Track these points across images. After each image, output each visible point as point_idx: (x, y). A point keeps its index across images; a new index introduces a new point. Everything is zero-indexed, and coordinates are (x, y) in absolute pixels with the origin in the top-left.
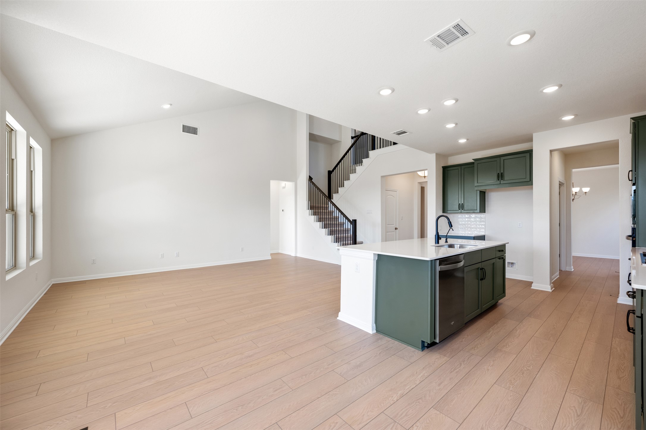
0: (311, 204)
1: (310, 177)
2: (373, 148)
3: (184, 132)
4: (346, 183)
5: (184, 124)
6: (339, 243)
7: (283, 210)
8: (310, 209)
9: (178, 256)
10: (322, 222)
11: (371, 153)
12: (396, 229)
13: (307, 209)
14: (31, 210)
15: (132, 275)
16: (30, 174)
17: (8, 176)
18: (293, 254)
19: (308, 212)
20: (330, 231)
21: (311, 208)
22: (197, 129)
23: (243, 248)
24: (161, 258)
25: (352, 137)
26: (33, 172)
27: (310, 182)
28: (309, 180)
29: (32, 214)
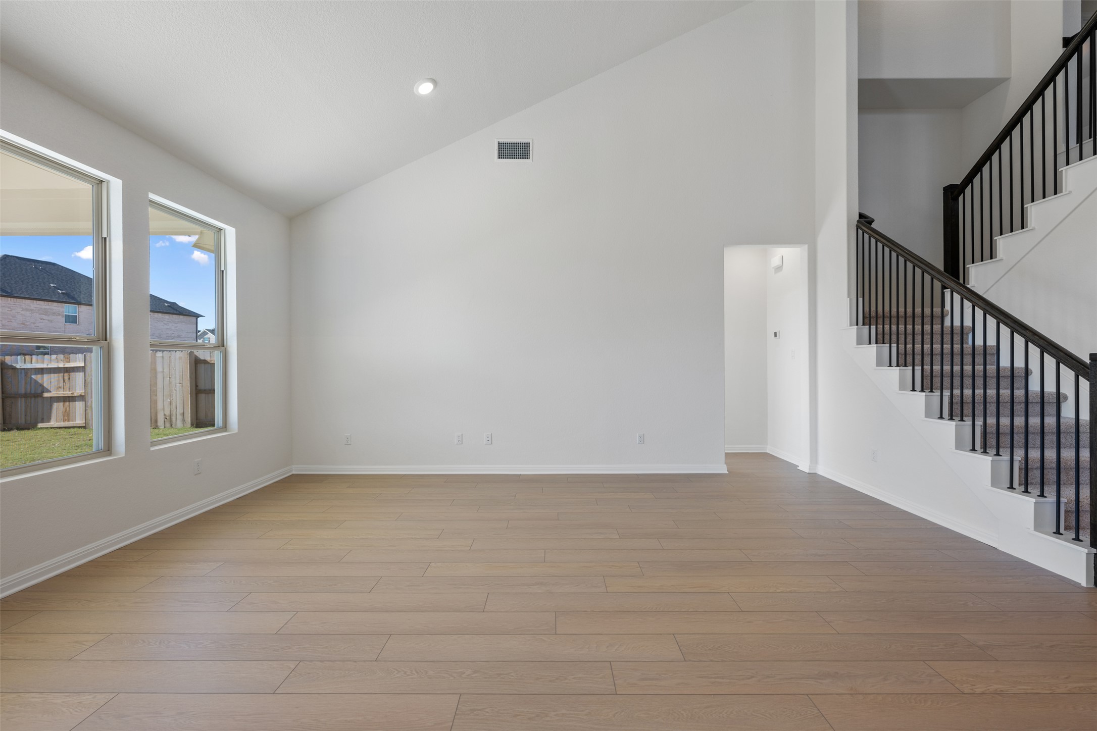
0: (867, 309)
3: (500, 159)
5: (502, 140)
6: (998, 454)
7: (776, 334)
8: (864, 324)
9: (490, 442)
10: (911, 368)
13: (851, 325)
15: (404, 475)
18: (804, 466)
20: (951, 403)
21: (867, 321)
22: (528, 144)
23: (644, 435)
24: (456, 444)
25: (1064, 39)
26: (225, 273)
27: (860, 232)
28: (858, 228)
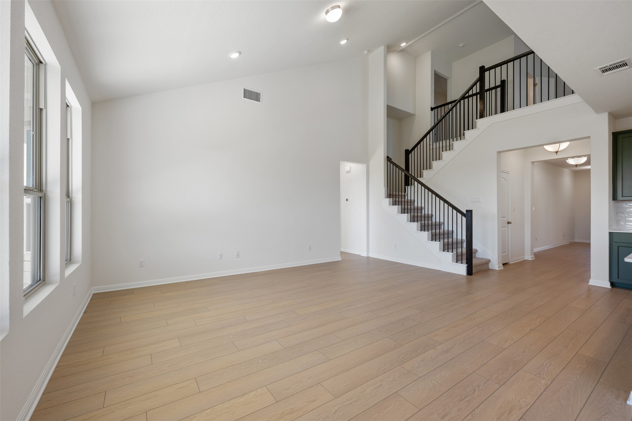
0: (390, 191)
1: (388, 157)
2: (482, 116)
3: (245, 98)
4: (435, 164)
5: (246, 88)
7: (347, 200)
9: (238, 256)
11: (480, 122)
12: (508, 223)
13: (385, 198)
14: (68, 195)
15: (186, 281)
16: (66, 143)
17: (33, 134)
19: (387, 201)
22: (260, 94)
23: (311, 246)
24: (219, 259)
25: (431, 107)
26: (70, 140)
28: (388, 161)
29: (69, 200)
